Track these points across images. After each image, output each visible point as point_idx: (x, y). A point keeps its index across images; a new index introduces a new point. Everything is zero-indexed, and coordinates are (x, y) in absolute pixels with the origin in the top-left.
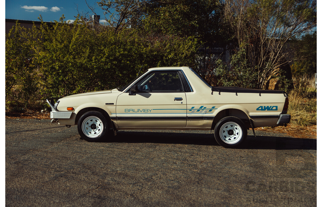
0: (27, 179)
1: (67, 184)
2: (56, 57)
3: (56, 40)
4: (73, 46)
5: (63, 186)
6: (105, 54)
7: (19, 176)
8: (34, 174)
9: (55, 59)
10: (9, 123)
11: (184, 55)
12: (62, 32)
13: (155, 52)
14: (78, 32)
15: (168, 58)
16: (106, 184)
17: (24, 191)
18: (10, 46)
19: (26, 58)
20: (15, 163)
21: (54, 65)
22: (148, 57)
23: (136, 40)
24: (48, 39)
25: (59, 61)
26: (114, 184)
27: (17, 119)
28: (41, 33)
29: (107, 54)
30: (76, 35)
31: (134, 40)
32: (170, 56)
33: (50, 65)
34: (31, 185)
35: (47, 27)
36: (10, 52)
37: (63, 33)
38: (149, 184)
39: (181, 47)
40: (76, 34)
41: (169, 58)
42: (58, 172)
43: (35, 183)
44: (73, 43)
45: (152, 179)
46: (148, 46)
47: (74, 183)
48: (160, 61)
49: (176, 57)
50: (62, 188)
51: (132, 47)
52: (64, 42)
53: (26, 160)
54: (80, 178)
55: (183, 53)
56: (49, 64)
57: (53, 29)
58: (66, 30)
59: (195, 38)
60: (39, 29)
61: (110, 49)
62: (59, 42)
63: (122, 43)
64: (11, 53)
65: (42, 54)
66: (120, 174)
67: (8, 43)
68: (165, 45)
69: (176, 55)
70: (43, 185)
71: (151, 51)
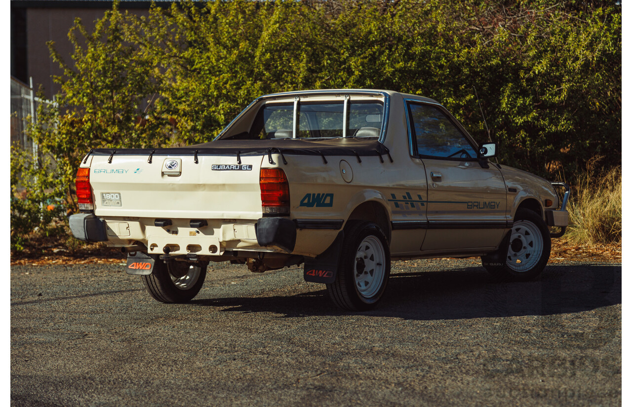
0: (154, 365)
1: (248, 371)
2: (218, 89)
3: (218, 42)
4: (263, 54)
5: (238, 375)
6: (353, 73)
7: (134, 361)
8: (168, 357)
9: (215, 93)
10: (102, 272)
11: (578, 62)
12: (233, 19)
13: (494, 58)
14: (276, 14)
15: (534, 72)
16: (340, 369)
17: (147, 383)
18: (98, 65)
19: (141, 98)
20: (123, 341)
21: (214, 112)
22: (474, 74)
23: (440, 27)
24: (195, 41)
25: (227, 98)
26: (360, 369)
27: (122, 262)
28: (175, 25)
29: (357, 73)
30: (272, 24)
31: (434, 28)
32: (538, 69)
33: (203, 112)
34: (163, 373)
35: (193, 9)
36: (98, 82)
37: (235, 20)
38: (448, 367)
39: (571, 39)
40: (272, 22)
41: (537, 72)
42: (226, 353)
43: (172, 370)
44: (263, 46)
45: (458, 358)
46: (474, 44)
47: (263, 369)
48: (510, 85)
49: (557, 70)
50: (235, 377)
51: (428, 47)
52: (238, 46)
53: (149, 335)
54: (280, 361)
55: (577, 59)
56: (199, 109)
57: (209, 12)
58: (244, 12)
59: (614, 14)
60: (170, 16)
61: (366, 58)
62: (225, 47)
63: (400, 39)
64: (99, 86)
65: (180, 84)
66: (378, 353)
67: (90, 58)
68: (523, 38)
69: (554, 63)
70: (191, 374)
71: (484, 56)
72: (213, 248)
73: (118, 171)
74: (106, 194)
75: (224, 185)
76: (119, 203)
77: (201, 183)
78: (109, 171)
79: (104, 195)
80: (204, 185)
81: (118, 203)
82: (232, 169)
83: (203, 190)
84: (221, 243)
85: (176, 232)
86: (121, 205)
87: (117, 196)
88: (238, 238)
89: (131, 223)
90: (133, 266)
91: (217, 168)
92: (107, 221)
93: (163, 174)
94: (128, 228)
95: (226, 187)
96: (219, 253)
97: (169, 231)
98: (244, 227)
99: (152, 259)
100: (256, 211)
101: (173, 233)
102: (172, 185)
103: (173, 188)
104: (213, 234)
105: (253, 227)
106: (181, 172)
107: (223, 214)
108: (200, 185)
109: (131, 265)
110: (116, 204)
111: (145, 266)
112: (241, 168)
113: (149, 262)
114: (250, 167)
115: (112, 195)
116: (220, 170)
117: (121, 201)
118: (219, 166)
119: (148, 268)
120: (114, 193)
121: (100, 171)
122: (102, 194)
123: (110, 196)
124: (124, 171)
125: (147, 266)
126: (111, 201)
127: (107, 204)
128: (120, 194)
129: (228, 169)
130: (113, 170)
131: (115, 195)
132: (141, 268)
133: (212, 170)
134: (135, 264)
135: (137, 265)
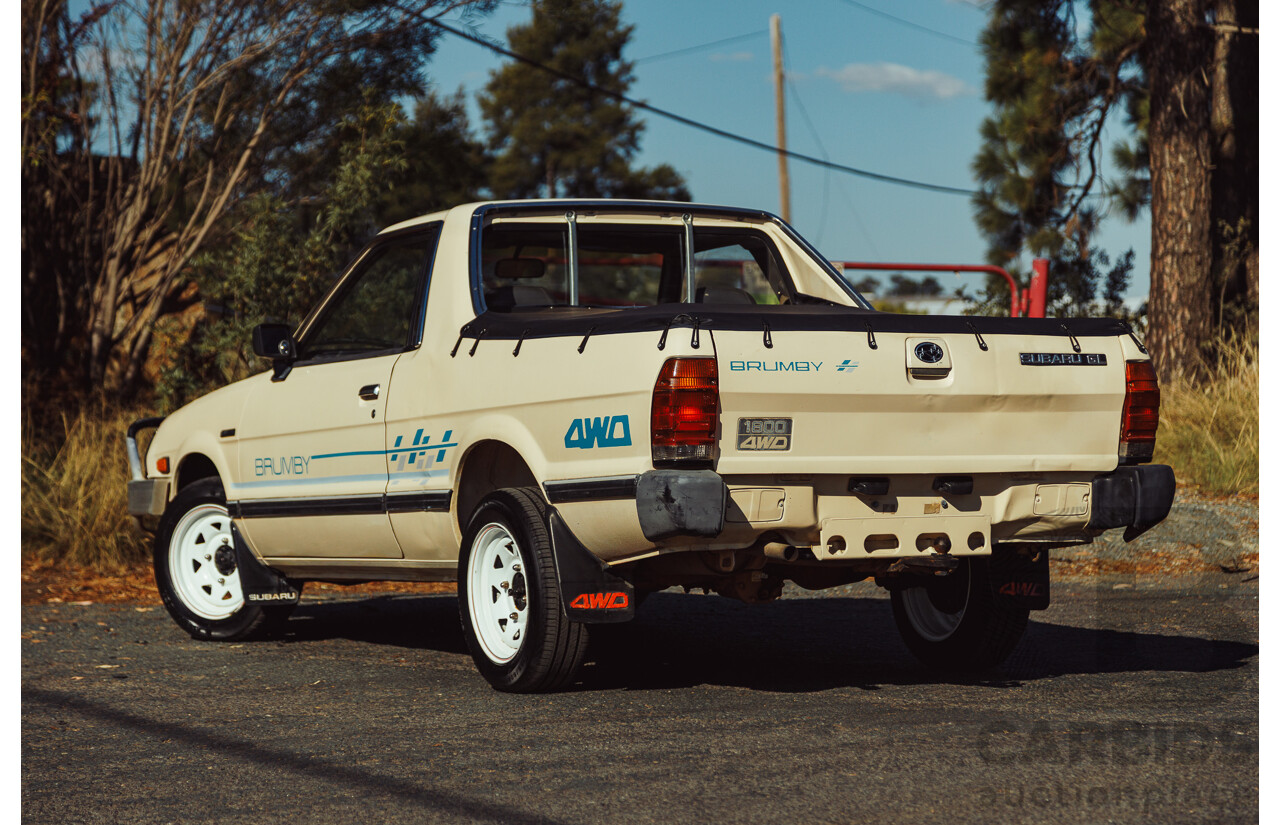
72: (975, 539)
73: (794, 366)
75: (1050, 397)
77: (1000, 392)
78: (771, 365)
79: (748, 424)
80: (1005, 398)
81: (781, 442)
82: (1067, 364)
83: (996, 410)
84: (994, 527)
85: (893, 508)
86: (788, 448)
87: (780, 427)
88: (1039, 513)
89: (790, 491)
90: (581, 602)
91: (1028, 359)
92: (730, 487)
93: (908, 372)
94: (781, 502)
95: (1053, 401)
96: (986, 549)
97: (874, 506)
98: (1060, 489)
99: (626, 583)
100: (1104, 453)
101: (885, 509)
102: (931, 399)
103: (929, 405)
104: (978, 509)
105: (1088, 488)
106: (950, 369)
107: (1034, 461)
108: (997, 397)
109: (577, 599)
110: (774, 446)
111: (612, 600)
112: (1084, 360)
113: (622, 591)
114: (1102, 360)
115: (769, 422)
116: (1040, 364)
117: (789, 438)
118: (1036, 355)
119: (621, 605)
120: (775, 420)
121: (745, 366)
122: (743, 421)
123: (762, 427)
124: (811, 366)
125: (617, 599)
126: (763, 437)
127: (748, 446)
128: (789, 421)
129: (1057, 363)
130: (781, 363)
131: (778, 423)
132: (601, 605)
133: (1023, 364)
134: (585, 596)
135: (591, 599)
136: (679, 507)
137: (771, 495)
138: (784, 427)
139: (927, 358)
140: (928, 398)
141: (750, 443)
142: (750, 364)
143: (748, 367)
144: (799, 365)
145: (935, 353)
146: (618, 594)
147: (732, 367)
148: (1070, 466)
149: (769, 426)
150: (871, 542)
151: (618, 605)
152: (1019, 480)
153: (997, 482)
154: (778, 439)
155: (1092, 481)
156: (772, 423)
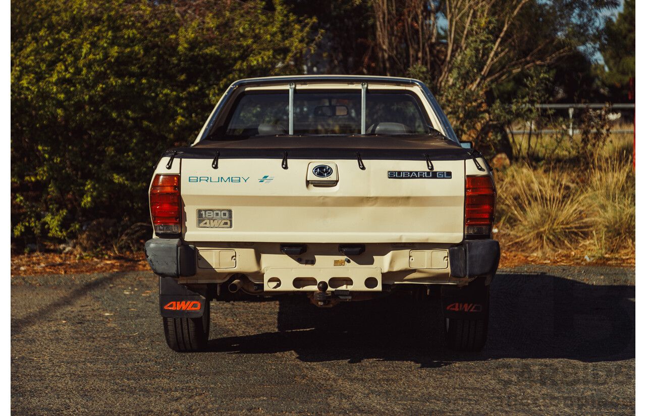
72: (370, 282)
73: (231, 179)
74: (205, 211)
75: (408, 198)
76: (229, 224)
77: (372, 195)
78: (215, 179)
79: (203, 213)
80: (376, 198)
81: (226, 223)
82: (421, 177)
84: (383, 275)
85: (313, 262)
86: (231, 226)
87: (225, 214)
88: (413, 267)
89: (239, 251)
90: (171, 306)
91: (393, 175)
92: (198, 248)
93: (308, 183)
94: (234, 258)
95: (411, 200)
96: (379, 288)
97: (300, 261)
98: (427, 253)
99: (201, 296)
100: (453, 232)
101: (307, 263)
102: (323, 199)
103: (323, 202)
104: (372, 264)
105: (445, 253)
106: (337, 181)
107: (401, 236)
108: (370, 198)
109: (169, 305)
110: (222, 225)
111: (191, 305)
112: (434, 175)
113: (197, 300)
114: (449, 175)
115: (217, 212)
116: (402, 178)
117: (231, 221)
118: (399, 173)
119: (196, 308)
120: (221, 210)
121: (198, 179)
122: (199, 211)
123: (212, 215)
124: (242, 179)
125: (194, 306)
126: (214, 220)
127: (205, 225)
128: (230, 211)
129: (414, 177)
130: (222, 178)
131: (222, 212)
132: (184, 308)
133: (389, 178)
134: (174, 303)
135: (178, 305)
136: (151, 260)
137: (227, 254)
138: (227, 215)
139: (320, 174)
140: (322, 198)
141: (206, 223)
142: (202, 179)
143: (200, 180)
144: (233, 179)
145: (326, 172)
146: (194, 302)
147: (190, 180)
148: (428, 239)
149: (217, 214)
150: (298, 282)
151: (193, 309)
152: (396, 247)
153: (383, 248)
154: (224, 221)
155: (449, 249)
156: (219, 212)
